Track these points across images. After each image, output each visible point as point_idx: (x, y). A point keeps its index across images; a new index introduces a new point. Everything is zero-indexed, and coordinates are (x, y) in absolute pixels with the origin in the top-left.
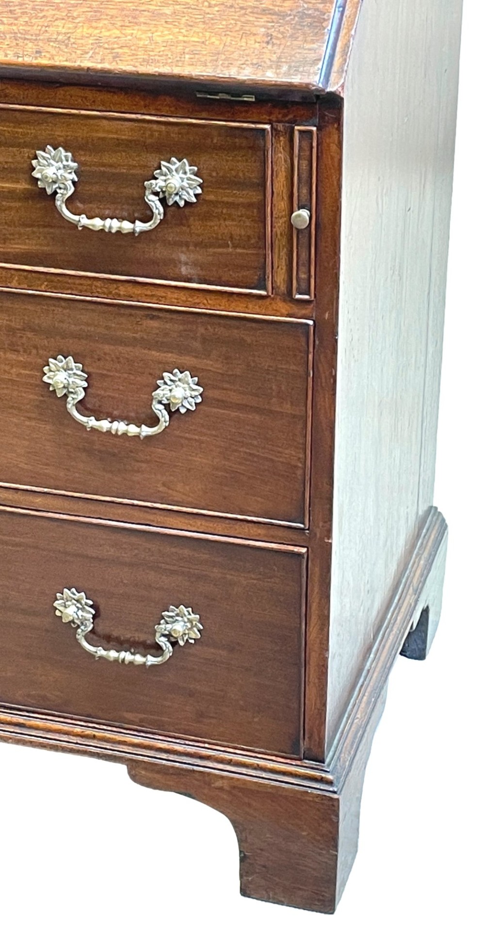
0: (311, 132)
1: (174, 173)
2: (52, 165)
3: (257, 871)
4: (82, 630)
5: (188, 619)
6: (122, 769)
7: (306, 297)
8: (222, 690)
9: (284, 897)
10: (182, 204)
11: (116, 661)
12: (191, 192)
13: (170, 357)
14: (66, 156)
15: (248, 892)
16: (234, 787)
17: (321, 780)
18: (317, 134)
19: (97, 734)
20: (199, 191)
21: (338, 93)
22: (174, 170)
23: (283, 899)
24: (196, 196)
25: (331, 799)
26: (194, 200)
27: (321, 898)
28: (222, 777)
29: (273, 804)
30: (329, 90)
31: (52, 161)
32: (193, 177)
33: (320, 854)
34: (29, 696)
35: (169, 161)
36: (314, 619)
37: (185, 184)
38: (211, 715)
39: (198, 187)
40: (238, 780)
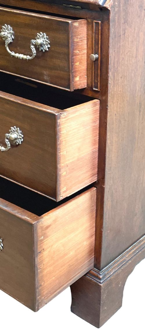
0: (98, 23)
1: (41, 38)
2: (6, 32)
7: (97, 89)
10: (44, 51)
12: (46, 46)
13: (13, 121)
14: (10, 28)
18: (101, 24)
20: (49, 46)
21: (107, 8)
22: (41, 37)
24: (48, 48)
25: (99, 285)
26: (47, 50)
30: (104, 6)
31: (6, 30)
32: (47, 40)
35: (39, 33)
37: (44, 43)
39: (49, 45)
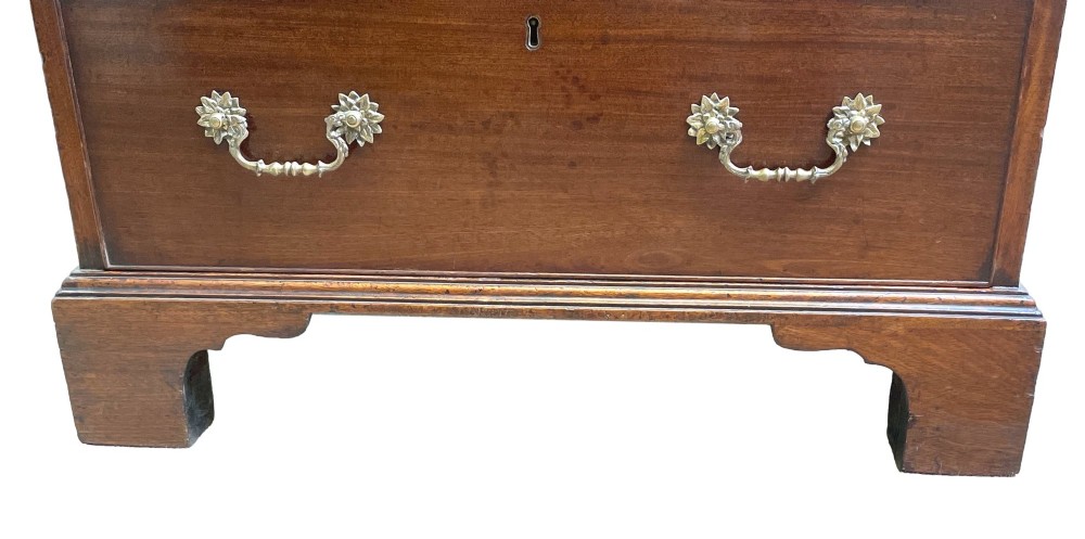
3: (928, 435)
4: (729, 145)
5: (867, 111)
6: (765, 331)
8: (897, 208)
9: (958, 464)
11: (773, 180)
15: (912, 465)
16: (911, 331)
17: (1022, 305)
19: (730, 293)
23: (956, 467)
25: (1038, 323)
27: (1005, 457)
28: (898, 319)
29: (961, 344)
33: (1012, 401)
34: (641, 260)
36: (1034, 85)
38: (880, 245)
40: (918, 319)
